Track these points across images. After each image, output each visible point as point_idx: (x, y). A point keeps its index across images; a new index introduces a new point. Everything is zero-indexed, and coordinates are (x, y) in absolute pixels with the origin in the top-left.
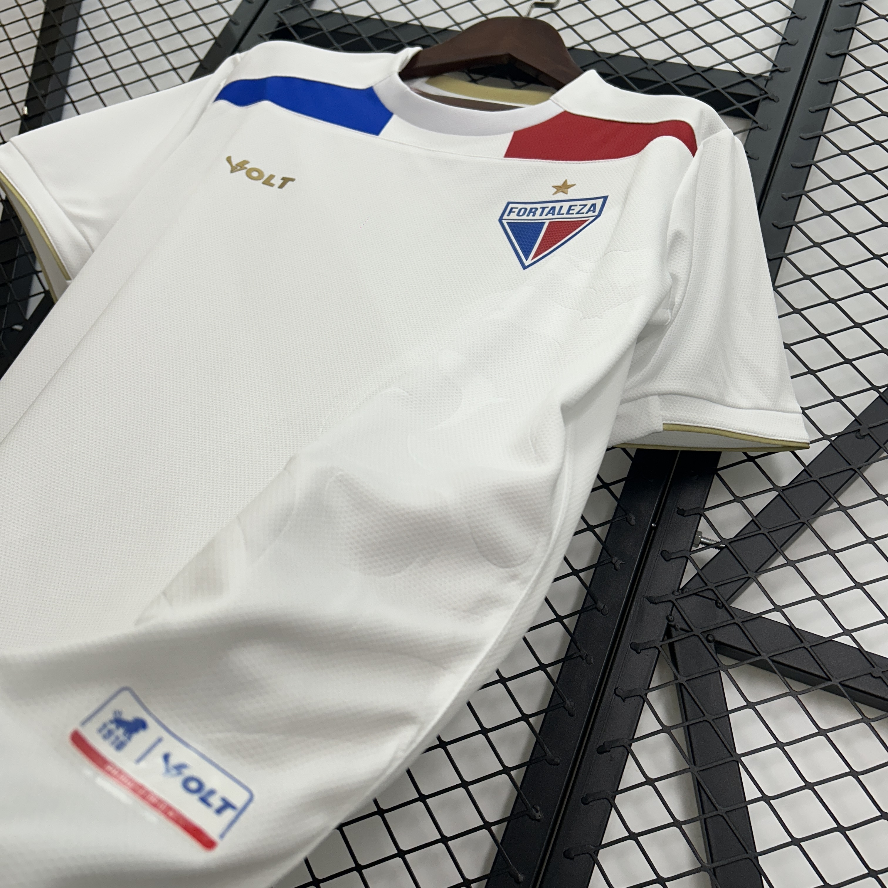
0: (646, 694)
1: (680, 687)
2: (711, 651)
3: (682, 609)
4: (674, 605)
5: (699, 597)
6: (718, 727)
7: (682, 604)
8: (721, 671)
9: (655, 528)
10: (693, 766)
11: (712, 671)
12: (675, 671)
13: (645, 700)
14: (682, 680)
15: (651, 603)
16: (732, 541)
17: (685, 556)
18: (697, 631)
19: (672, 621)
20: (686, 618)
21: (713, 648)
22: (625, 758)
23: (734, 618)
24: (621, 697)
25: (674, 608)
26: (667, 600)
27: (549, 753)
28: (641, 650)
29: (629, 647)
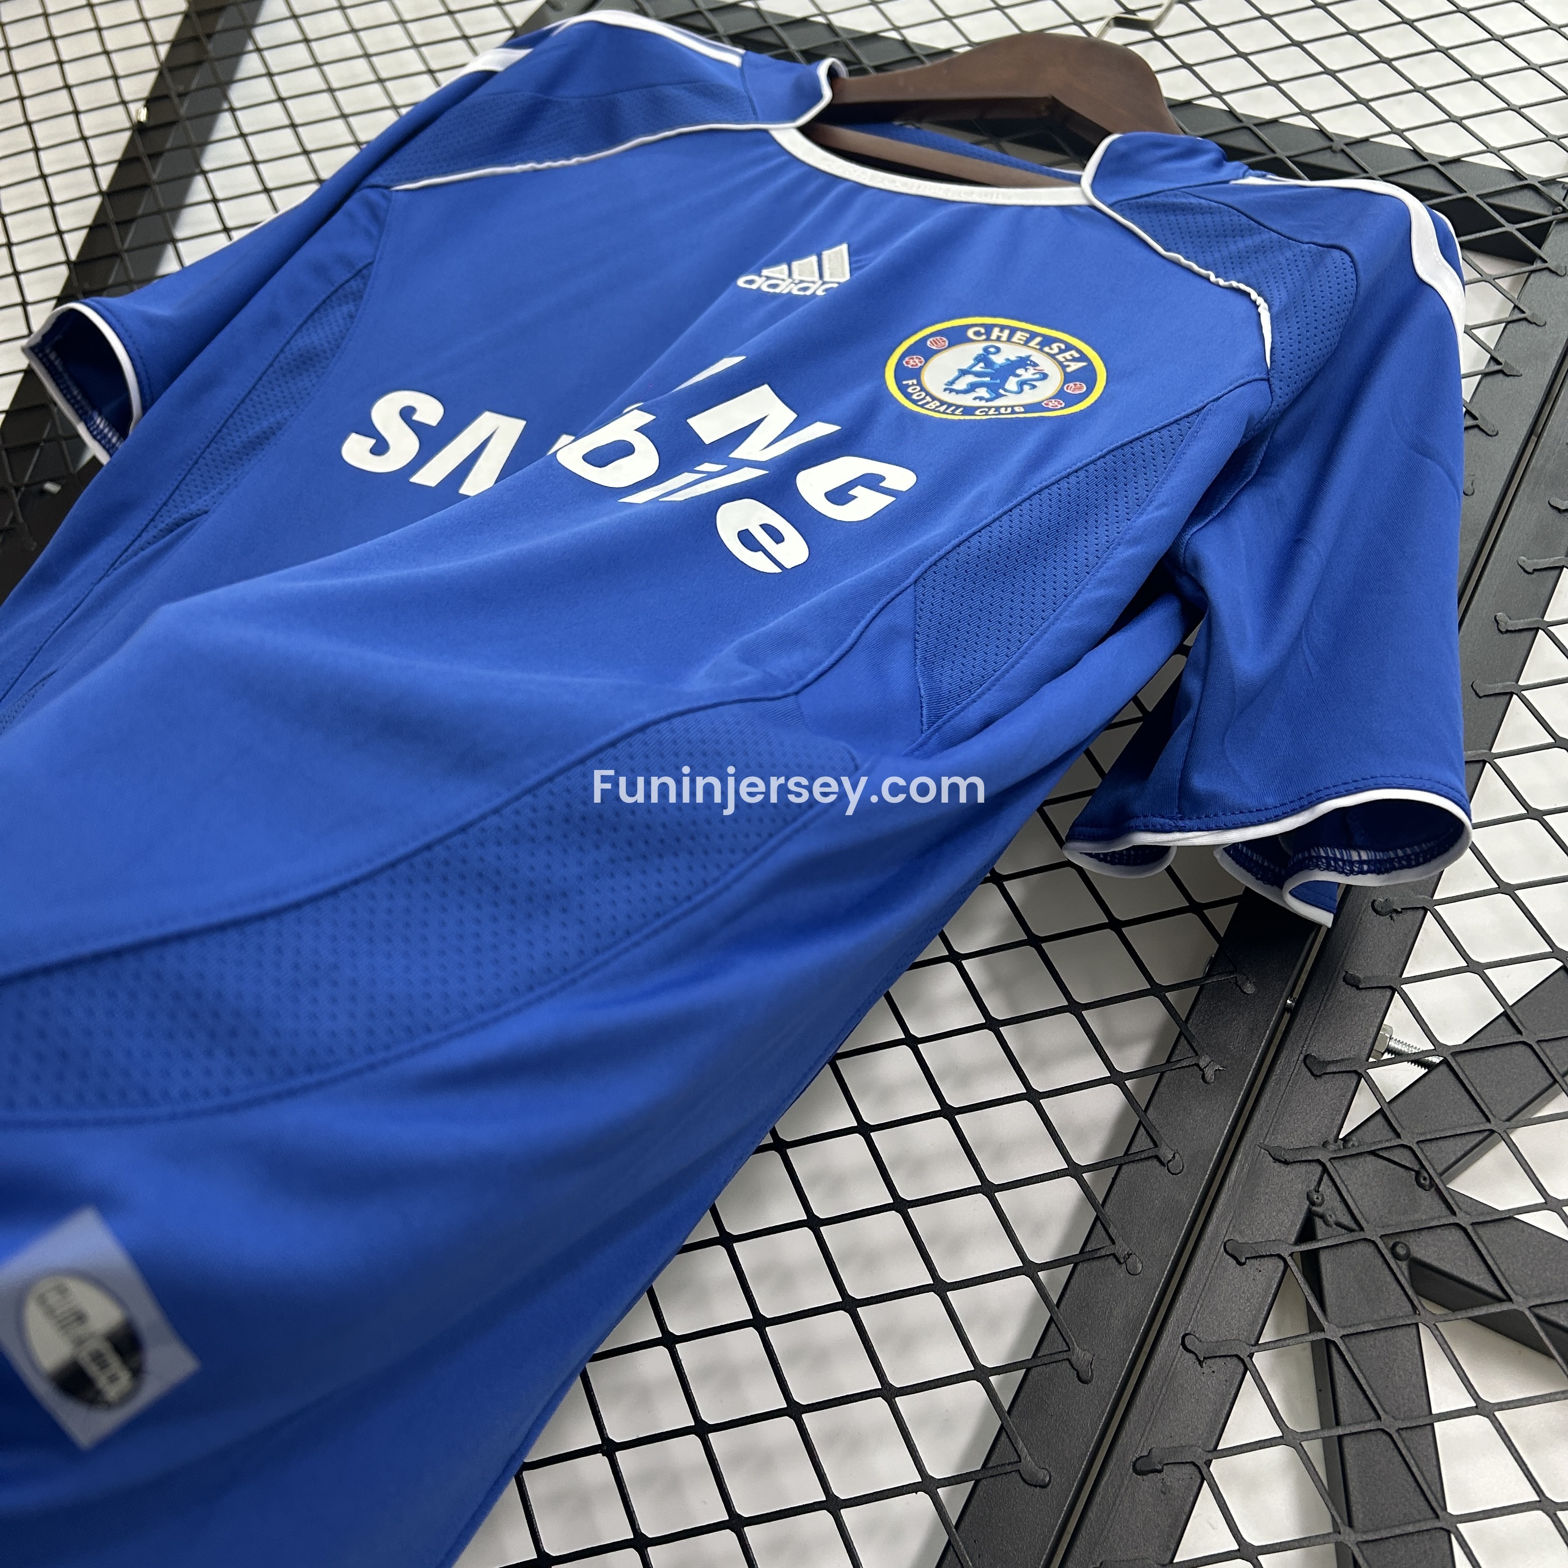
0: (1251, 1356)
1: (1326, 1352)
2: (1403, 1281)
3: (1343, 1182)
4: (1325, 1170)
5: (1380, 1161)
6: (1409, 1450)
7: (1341, 1171)
8: (1421, 1325)
9: (1293, 1011)
10: (1348, 1529)
11: (1401, 1322)
13: (1246, 1366)
14: (1333, 1332)
15: (1276, 1160)
16: (1458, 1052)
17: (1356, 1072)
18: (1373, 1232)
19: (1320, 1205)
20: (1350, 1202)
21: (1406, 1274)
22: (1195, 1489)
23: (1454, 1214)
24: (1196, 1355)
25: (1326, 1177)
26: (1310, 1158)
27: (1027, 1459)
28: (1247, 1258)
29: (1222, 1249)
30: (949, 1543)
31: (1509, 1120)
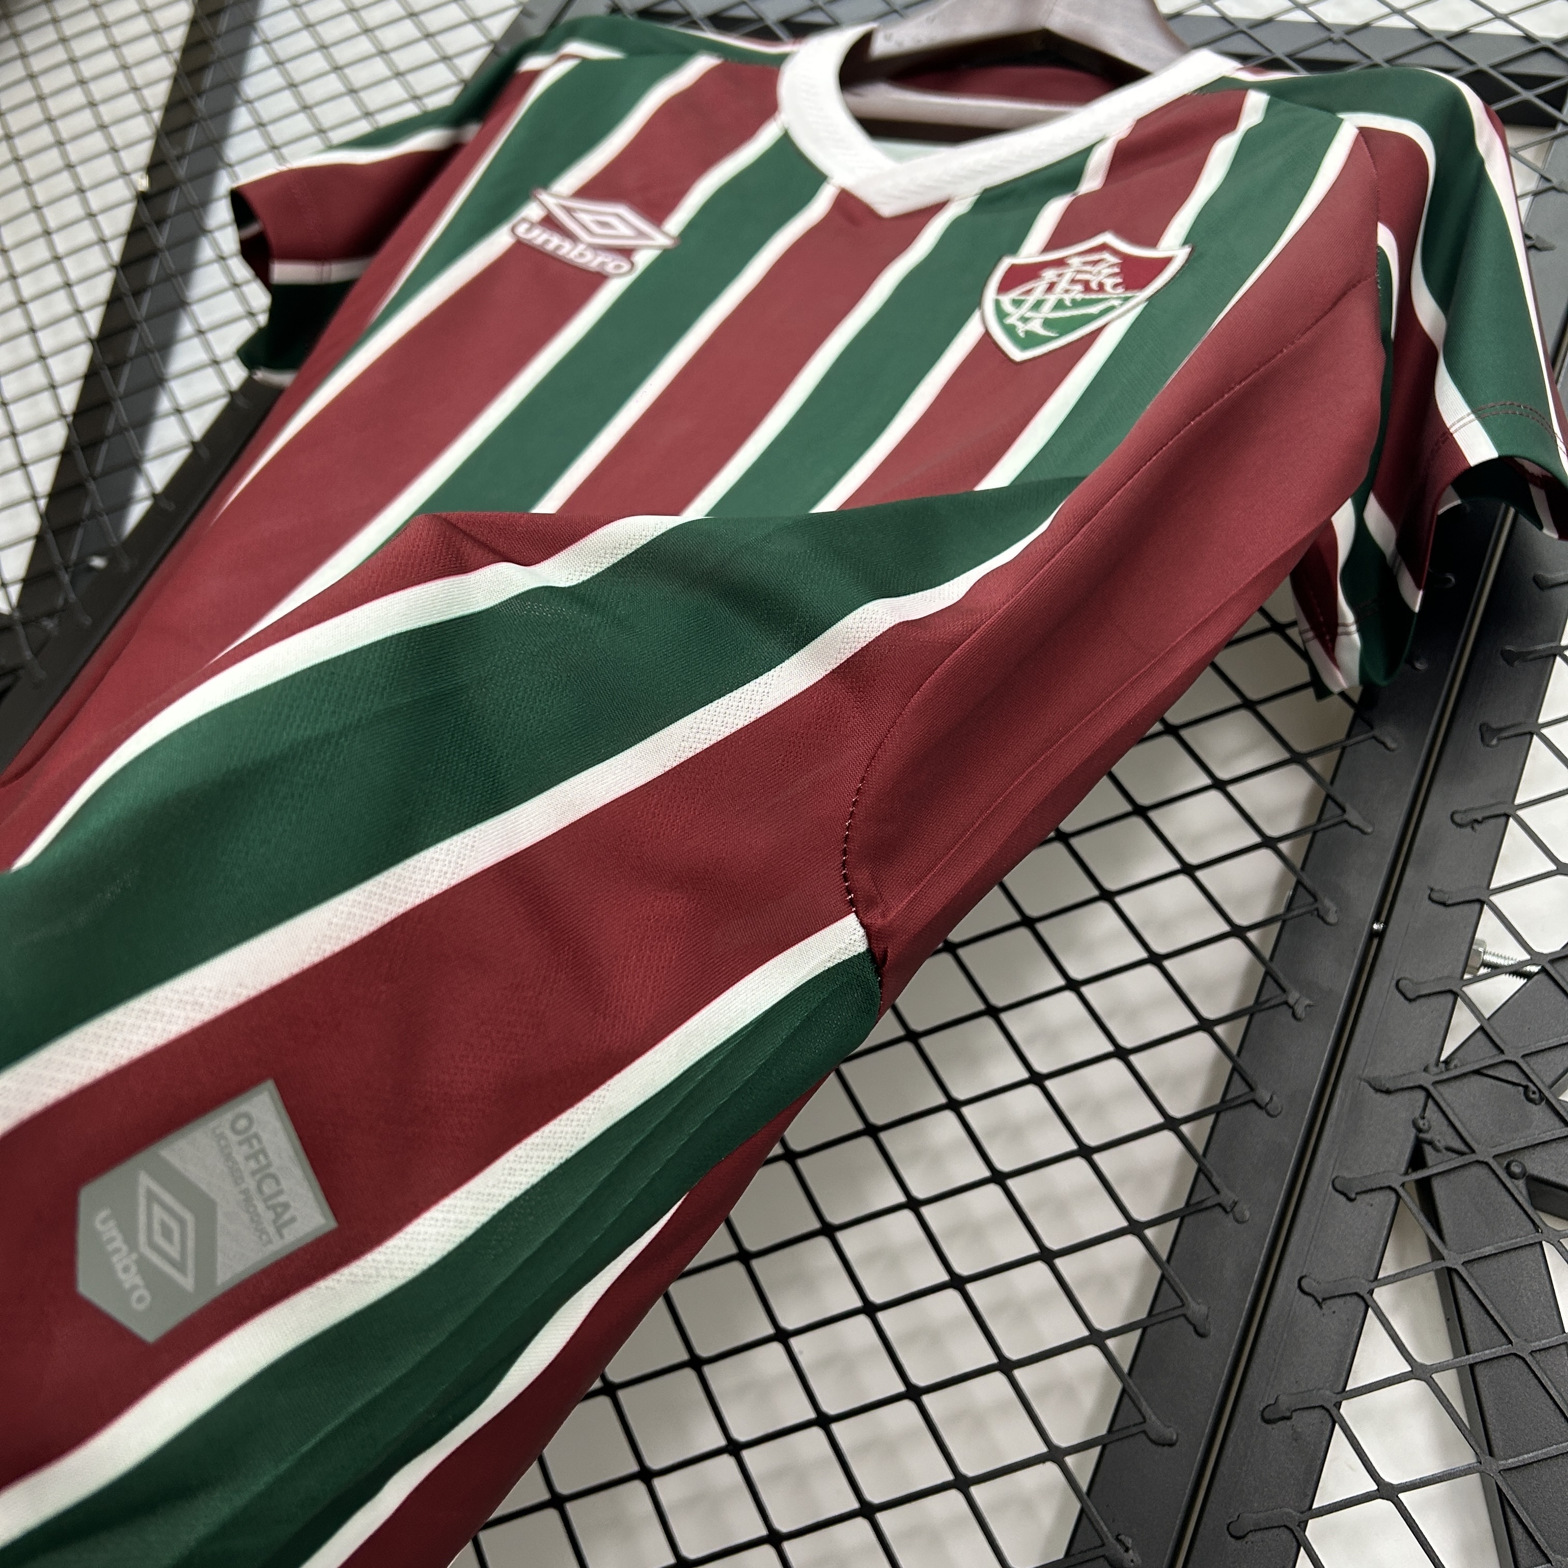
0: (1371, 1292)
1: (1449, 1275)
2: (1521, 1199)
3: (1448, 1105)
4: (1429, 1095)
5: (1486, 1079)
7: (1445, 1094)
8: (1544, 1243)
9: (1381, 935)
10: (1488, 1457)
11: (1523, 1243)
12: (1438, 1241)
13: (1367, 1303)
14: (1453, 1260)
15: (1378, 1090)
16: (1556, 959)
17: (1451, 992)
18: (1484, 1153)
19: (1427, 1131)
20: (1458, 1124)
21: (1524, 1191)
22: (1328, 1433)
24: (1314, 1297)
25: (1430, 1103)
26: (1411, 1084)
27: (1152, 1417)
28: (1357, 1194)
29: (1331, 1187)
30: (1082, 1511)
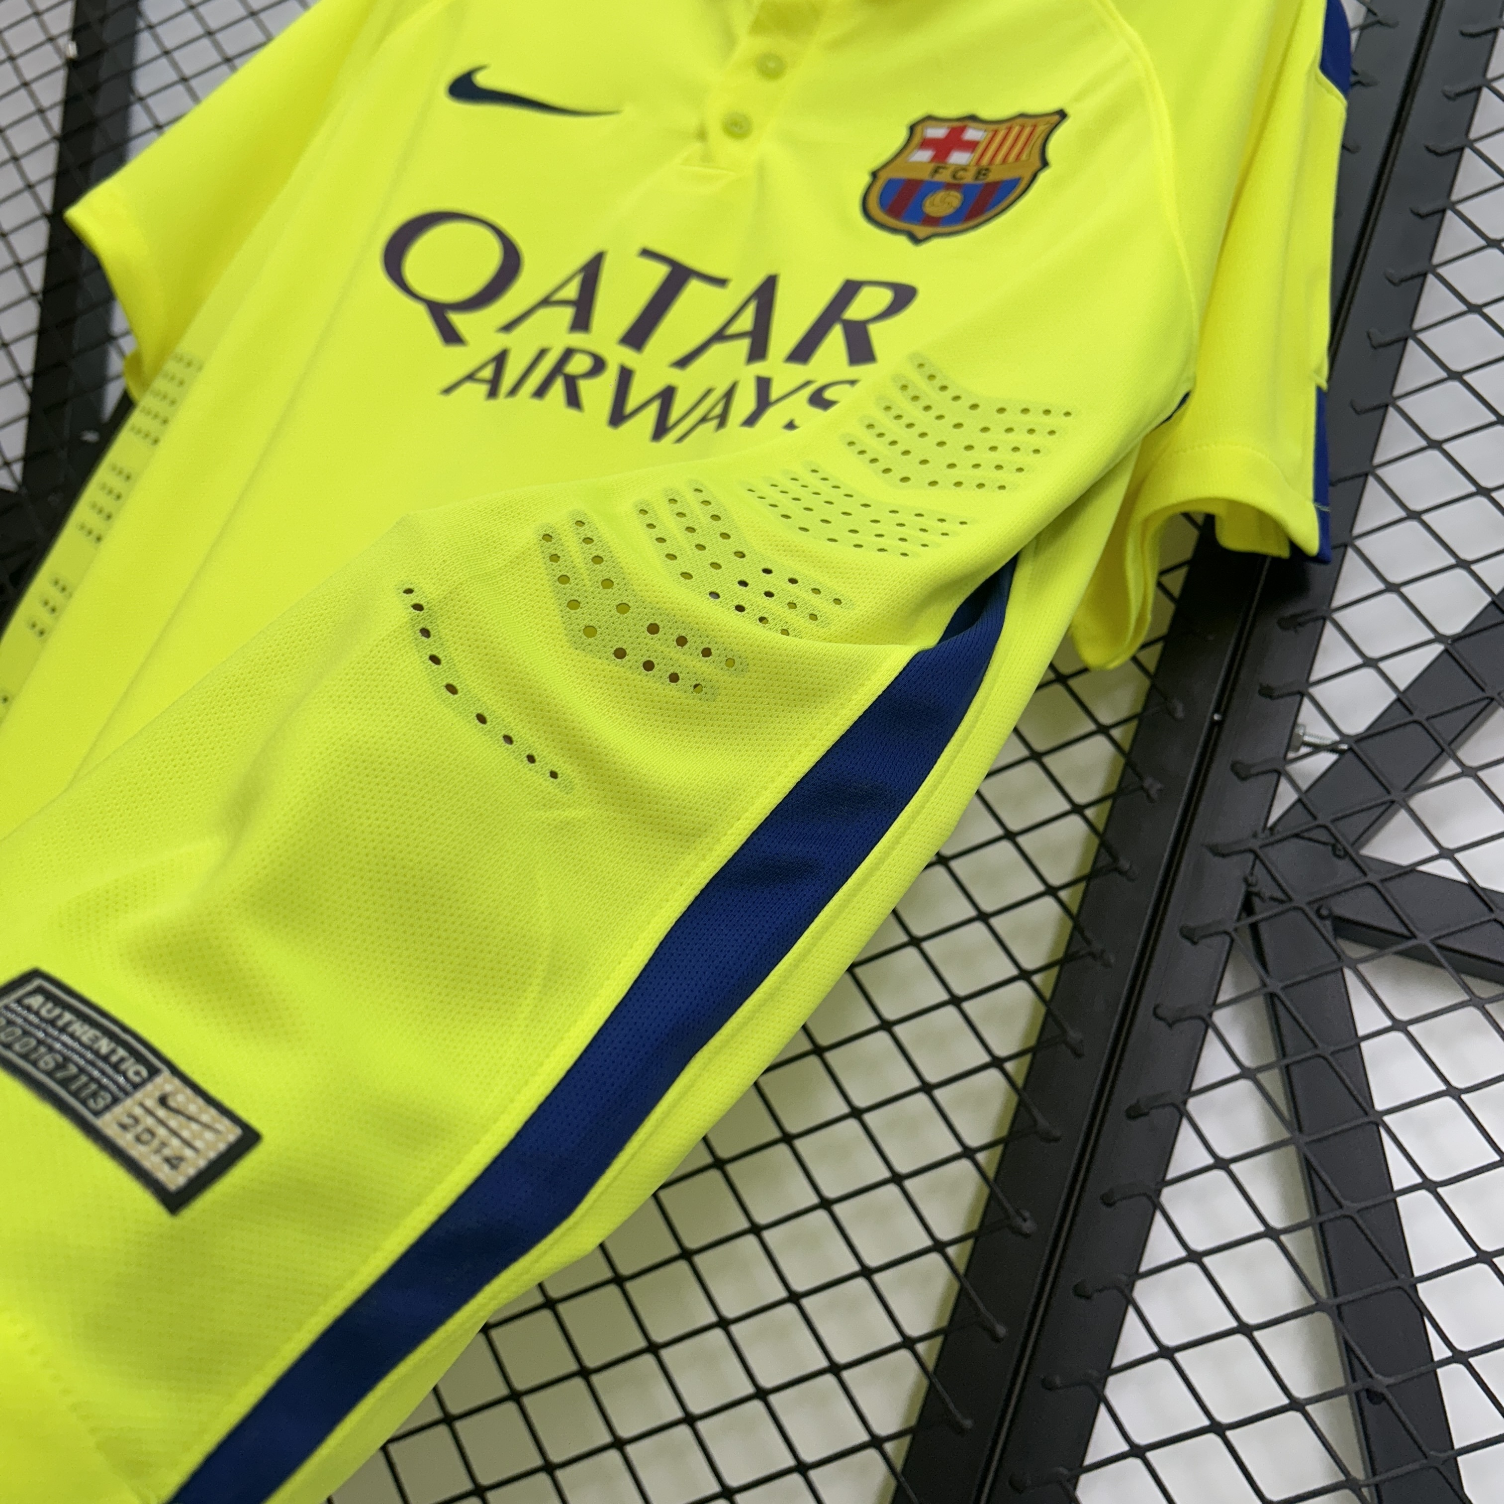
0: (1210, 1015)
1: (1272, 998)
2: (1327, 935)
3: (1271, 863)
4: (1257, 856)
5: (1303, 841)
6: (1341, 1066)
7: (1269, 855)
8: (1345, 969)
9: (1220, 724)
10: (1298, 1133)
11: (1328, 969)
12: (1262, 972)
13: (1208, 1024)
14: (1275, 986)
15: (1215, 855)
16: (1361, 739)
17: (1275, 770)
18: (1300, 900)
19: (1256, 885)
20: (1279, 879)
21: (1330, 928)
22: (1177, 1124)
23: (1365, 874)
24: (1166, 1021)
25: (1258, 862)
26: (1242, 848)
27: (1042, 1121)
28: (1200, 938)
29: (1178, 934)
30: (990, 1194)
31: (1406, 789)
